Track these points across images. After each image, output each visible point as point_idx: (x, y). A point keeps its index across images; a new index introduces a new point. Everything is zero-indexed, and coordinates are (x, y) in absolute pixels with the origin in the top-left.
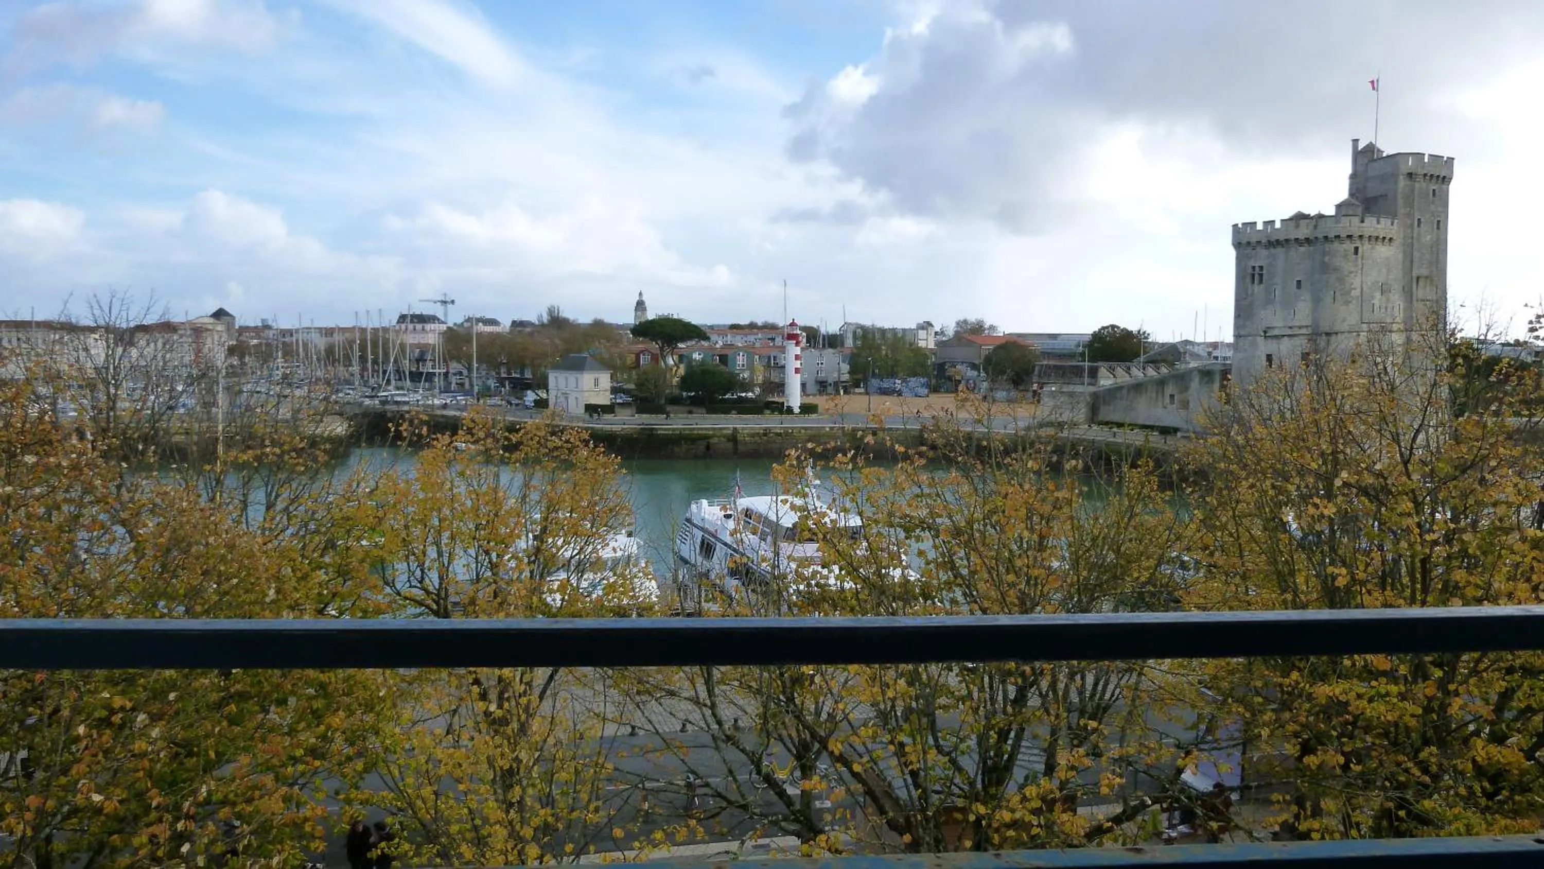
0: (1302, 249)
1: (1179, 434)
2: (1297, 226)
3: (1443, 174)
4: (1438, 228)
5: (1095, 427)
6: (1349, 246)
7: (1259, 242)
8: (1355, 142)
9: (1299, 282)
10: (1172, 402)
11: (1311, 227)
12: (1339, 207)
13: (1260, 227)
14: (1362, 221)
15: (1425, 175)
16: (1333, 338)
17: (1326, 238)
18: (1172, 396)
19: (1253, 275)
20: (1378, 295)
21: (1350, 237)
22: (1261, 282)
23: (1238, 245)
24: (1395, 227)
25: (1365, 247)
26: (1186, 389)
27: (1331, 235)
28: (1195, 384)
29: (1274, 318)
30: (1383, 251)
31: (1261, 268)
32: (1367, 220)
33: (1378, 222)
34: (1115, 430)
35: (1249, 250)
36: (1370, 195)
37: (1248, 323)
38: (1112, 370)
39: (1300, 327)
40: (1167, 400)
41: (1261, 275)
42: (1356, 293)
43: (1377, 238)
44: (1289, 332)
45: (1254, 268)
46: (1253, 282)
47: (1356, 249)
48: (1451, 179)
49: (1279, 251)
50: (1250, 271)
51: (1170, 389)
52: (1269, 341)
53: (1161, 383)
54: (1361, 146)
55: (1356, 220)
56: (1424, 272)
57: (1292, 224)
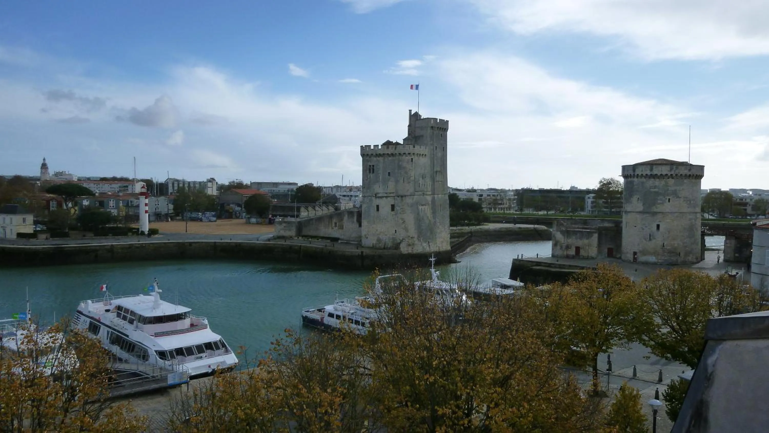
0: (390, 158)
1: (340, 241)
2: (388, 148)
3: (444, 127)
4: (443, 150)
5: (300, 238)
6: (409, 158)
7: (372, 154)
8: (410, 111)
9: (389, 173)
10: (336, 226)
11: (394, 149)
12: (404, 140)
13: (372, 148)
14: (414, 147)
15: (438, 128)
16: (404, 198)
17: (400, 154)
18: (336, 223)
19: (370, 170)
20: (421, 179)
21: (409, 154)
22: (373, 172)
23: (363, 155)
24: (427, 150)
25: (415, 158)
26: (342, 220)
27: (402, 153)
28: (346, 218)
29: (379, 189)
30: (423, 160)
31: (373, 166)
32: (416, 146)
33: (420, 148)
34: (310, 239)
35: (368, 158)
36: (416, 135)
37: (368, 191)
38: (306, 208)
39: (390, 193)
40: (334, 225)
41: (373, 169)
42: (412, 178)
43: (420, 155)
44: (385, 195)
45: (370, 166)
46: (370, 172)
47: (412, 159)
48: (448, 129)
49: (381, 159)
50: (368, 167)
51: (334, 221)
52: (377, 199)
53: (330, 217)
54: (413, 113)
55: (411, 146)
56: (438, 169)
57: (385, 147)
